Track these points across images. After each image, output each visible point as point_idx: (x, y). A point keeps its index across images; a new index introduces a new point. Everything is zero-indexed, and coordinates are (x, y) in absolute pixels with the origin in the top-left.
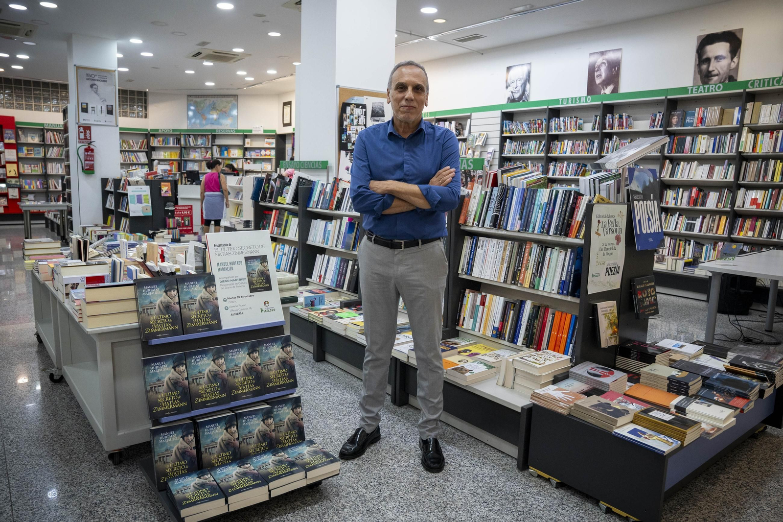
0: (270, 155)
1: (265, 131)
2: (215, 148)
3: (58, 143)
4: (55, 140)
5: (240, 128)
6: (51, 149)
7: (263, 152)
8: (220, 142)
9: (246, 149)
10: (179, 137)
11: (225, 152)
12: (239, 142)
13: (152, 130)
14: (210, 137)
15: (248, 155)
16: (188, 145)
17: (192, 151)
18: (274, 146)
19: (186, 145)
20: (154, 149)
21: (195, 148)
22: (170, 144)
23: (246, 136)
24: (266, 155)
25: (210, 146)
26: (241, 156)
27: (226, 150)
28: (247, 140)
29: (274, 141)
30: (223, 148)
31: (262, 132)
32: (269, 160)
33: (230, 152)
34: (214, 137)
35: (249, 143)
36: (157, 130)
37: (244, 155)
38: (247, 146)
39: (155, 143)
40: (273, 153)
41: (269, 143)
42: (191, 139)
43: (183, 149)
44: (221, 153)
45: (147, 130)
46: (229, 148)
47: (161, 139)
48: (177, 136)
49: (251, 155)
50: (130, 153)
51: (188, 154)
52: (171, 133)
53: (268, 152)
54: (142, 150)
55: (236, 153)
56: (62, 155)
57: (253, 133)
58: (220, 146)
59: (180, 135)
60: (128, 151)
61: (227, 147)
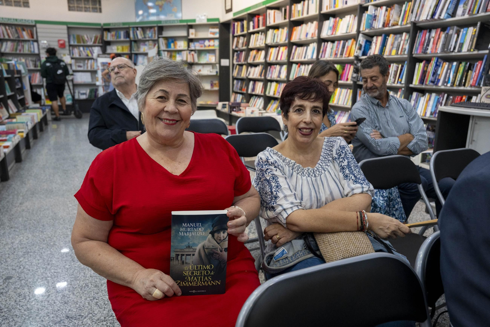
0: (214, 46)
1: (209, 20)
2: (161, 41)
3: (12, 38)
4: (8, 35)
5: (185, 18)
6: (4, 44)
7: (207, 43)
8: (167, 34)
9: (191, 40)
10: (128, 30)
11: (172, 45)
12: (183, 33)
13: (105, 24)
14: (156, 29)
15: (193, 46)
16: (136, 39)
17: (142, 45)
18: (217, 36)
19: (135, 37)
20: (109, 43)
21: (144, 41)
22: (120, 37)
23: (191, 27)
24: (209, 46)
25: (156, 38)
26: (186, 48)
27: (173, 42)
28: (192, 31)
29: (217, 30)
30: (170, 40)
31: (205, 22)
32: (212, 51)
33: (177, 44)
34: (161, 29)
35: (193, 34)
36: (109, 24)
37: (189, 46)
38: (191, 36)
39: (109, 37)
40: (217, 43)
41: (214, 33)
42: (138, 32)
43: (133, 43)
44: (168, 45)
45: (99, 24)
46: (175, 40)
47: (113, 33)
48: (127, 29)
49: (195, 47)
50: (85, 48)
51: (138, 48)
52: (121, 26)
53: (212, 43)
54: (97, 44)
55: (181, 45)
56: (16, 49)
57: (197, 22)
58: (166, 38)
59: (129, 28)
60: (83, 46)
61: (174, 39)
